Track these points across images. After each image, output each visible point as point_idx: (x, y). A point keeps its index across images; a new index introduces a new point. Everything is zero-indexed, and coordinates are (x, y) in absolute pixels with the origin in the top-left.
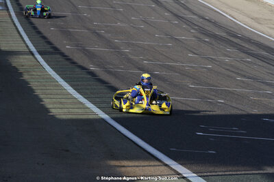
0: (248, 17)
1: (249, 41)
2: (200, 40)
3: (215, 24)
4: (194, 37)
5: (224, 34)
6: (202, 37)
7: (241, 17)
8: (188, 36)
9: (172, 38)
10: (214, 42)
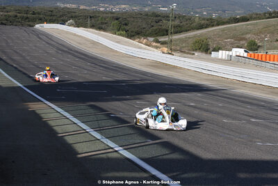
1: (77, 52)
7: (75, 43)
8: (52, 51)
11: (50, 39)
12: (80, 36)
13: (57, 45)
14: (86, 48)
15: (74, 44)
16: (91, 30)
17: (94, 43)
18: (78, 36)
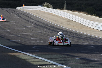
0: (53, 20)
1: (53, 27)
2: (35, 27)
3: (41, 22)
4: (33, 26)
5: (44, 25)
6: (36, 26)
8: (30, 26)
9: (25, 27)
10: (40, 28)
11: (30, 17)
12: (57, 16)
13: (36, 22)
14: (61, 24)
15: (51, 21)
16: (67, 11)
17: (68, 21)
18: (54, 15)
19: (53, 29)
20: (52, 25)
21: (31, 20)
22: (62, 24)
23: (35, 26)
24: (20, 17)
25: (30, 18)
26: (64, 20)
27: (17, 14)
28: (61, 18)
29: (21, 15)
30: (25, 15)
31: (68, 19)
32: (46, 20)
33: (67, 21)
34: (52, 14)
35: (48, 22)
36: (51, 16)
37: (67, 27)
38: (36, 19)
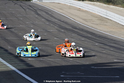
0: (81, 19)
2: (59, 31)
3: (66, 23)
4: (57, 30)
5: (70, 28)
9: (46, 31)
10: (66, 32)
18: (83, 11)
19: (83, 33)
20: (81, 27)
21: (54, 20)
22: (93, 24)
23: (59, 29)
24: (39, 16)
25: (51, 17)
26: (96, 17)
27: (34, 10)
28: (92, 15)
29: (39, 12)
30: (46, 12)
31: (101, 17)
32: (73, 19)
33: (100, 20)
34: (80, 9)
35: (76, 22)
36: (79, 11)
37: (101, 29)
38: (59, 18)
